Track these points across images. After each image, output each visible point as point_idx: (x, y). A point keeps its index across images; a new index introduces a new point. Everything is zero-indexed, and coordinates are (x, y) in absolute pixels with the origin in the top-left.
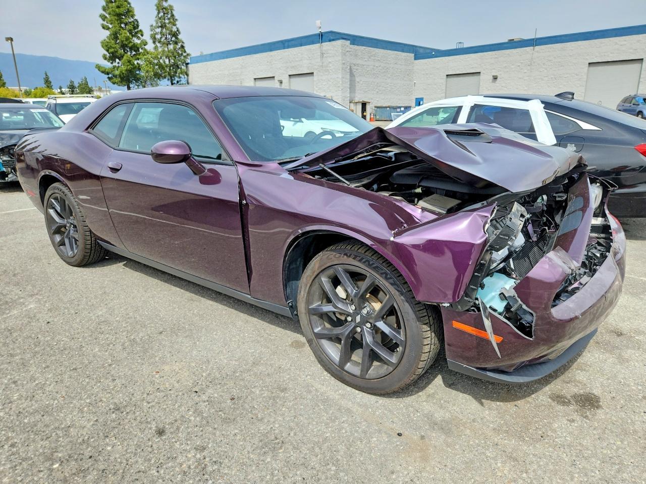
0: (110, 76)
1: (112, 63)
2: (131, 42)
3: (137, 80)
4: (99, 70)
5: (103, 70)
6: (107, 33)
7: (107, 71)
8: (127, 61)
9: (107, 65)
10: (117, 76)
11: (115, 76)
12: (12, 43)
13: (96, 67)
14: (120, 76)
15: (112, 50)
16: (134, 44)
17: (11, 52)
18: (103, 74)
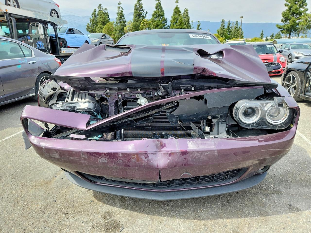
0: (282, 29)
1: (285, 23)
2: (298, 10)
3: (296, 30)
4: (277, 27)
5: (279, 27)
6: (287, 8)
7: (281, 27)
8: (292, 21)
9: (282, 24)
10: (285, 29)
11: (284, 30)
12: (242, 19)
13: (276, 26)
14: (287, 29)
15: (286, 16)
16: (300, 11)
17: (241, 22)
18: (279, 29)
